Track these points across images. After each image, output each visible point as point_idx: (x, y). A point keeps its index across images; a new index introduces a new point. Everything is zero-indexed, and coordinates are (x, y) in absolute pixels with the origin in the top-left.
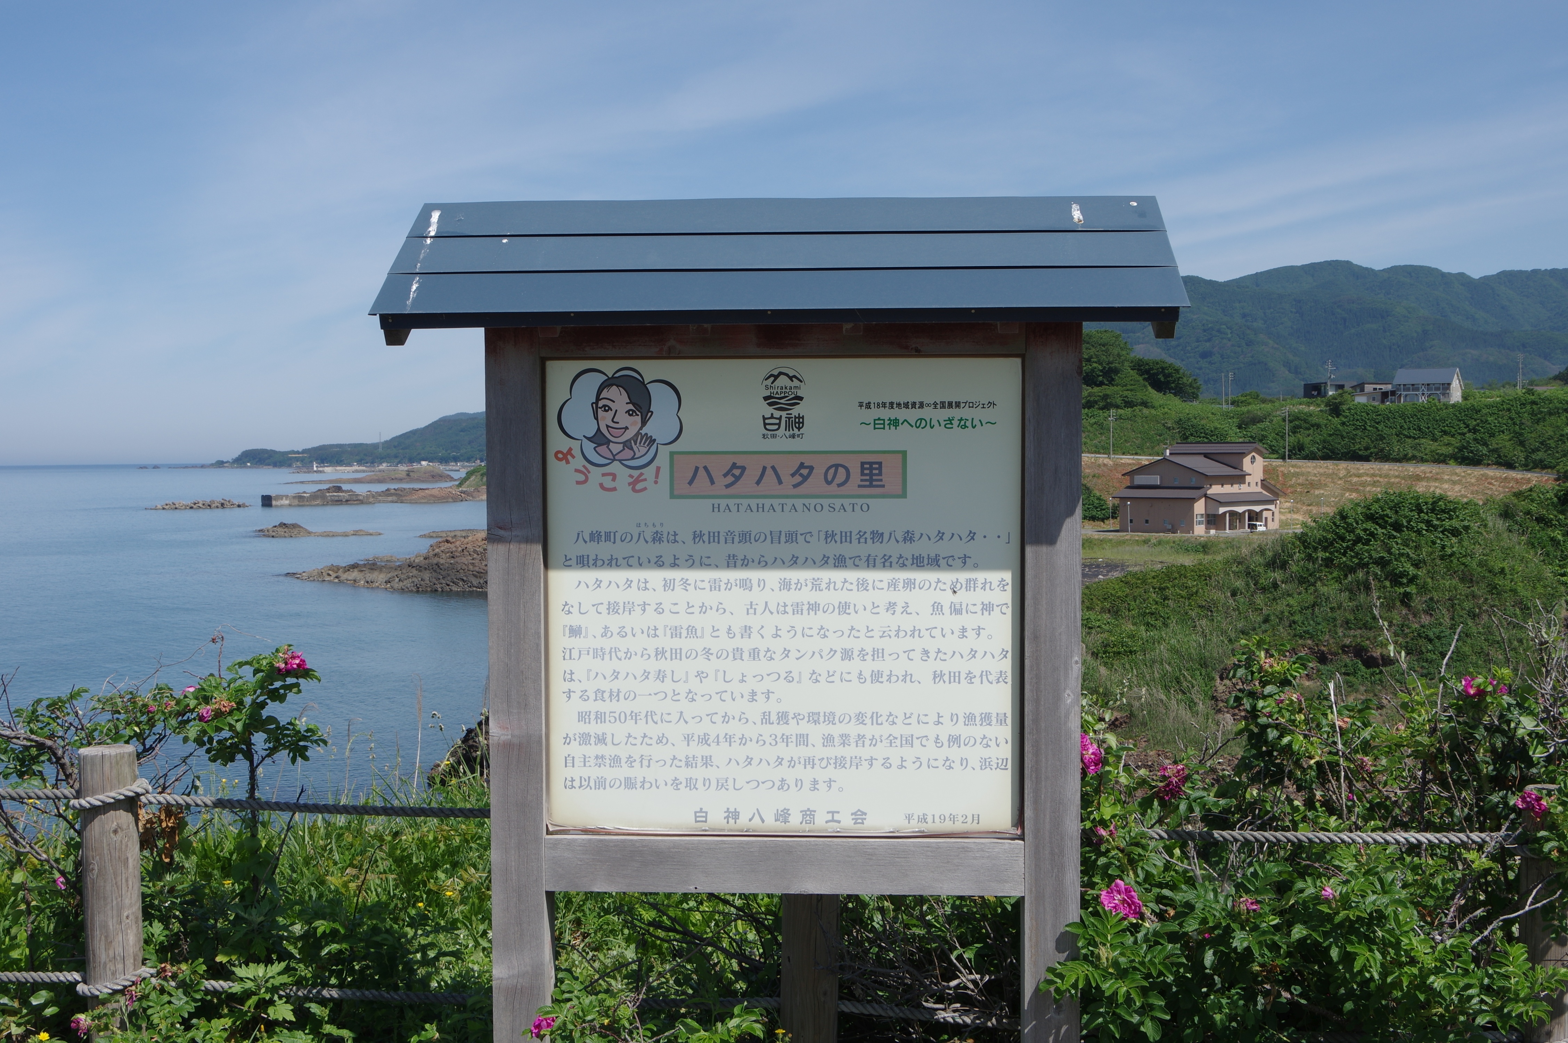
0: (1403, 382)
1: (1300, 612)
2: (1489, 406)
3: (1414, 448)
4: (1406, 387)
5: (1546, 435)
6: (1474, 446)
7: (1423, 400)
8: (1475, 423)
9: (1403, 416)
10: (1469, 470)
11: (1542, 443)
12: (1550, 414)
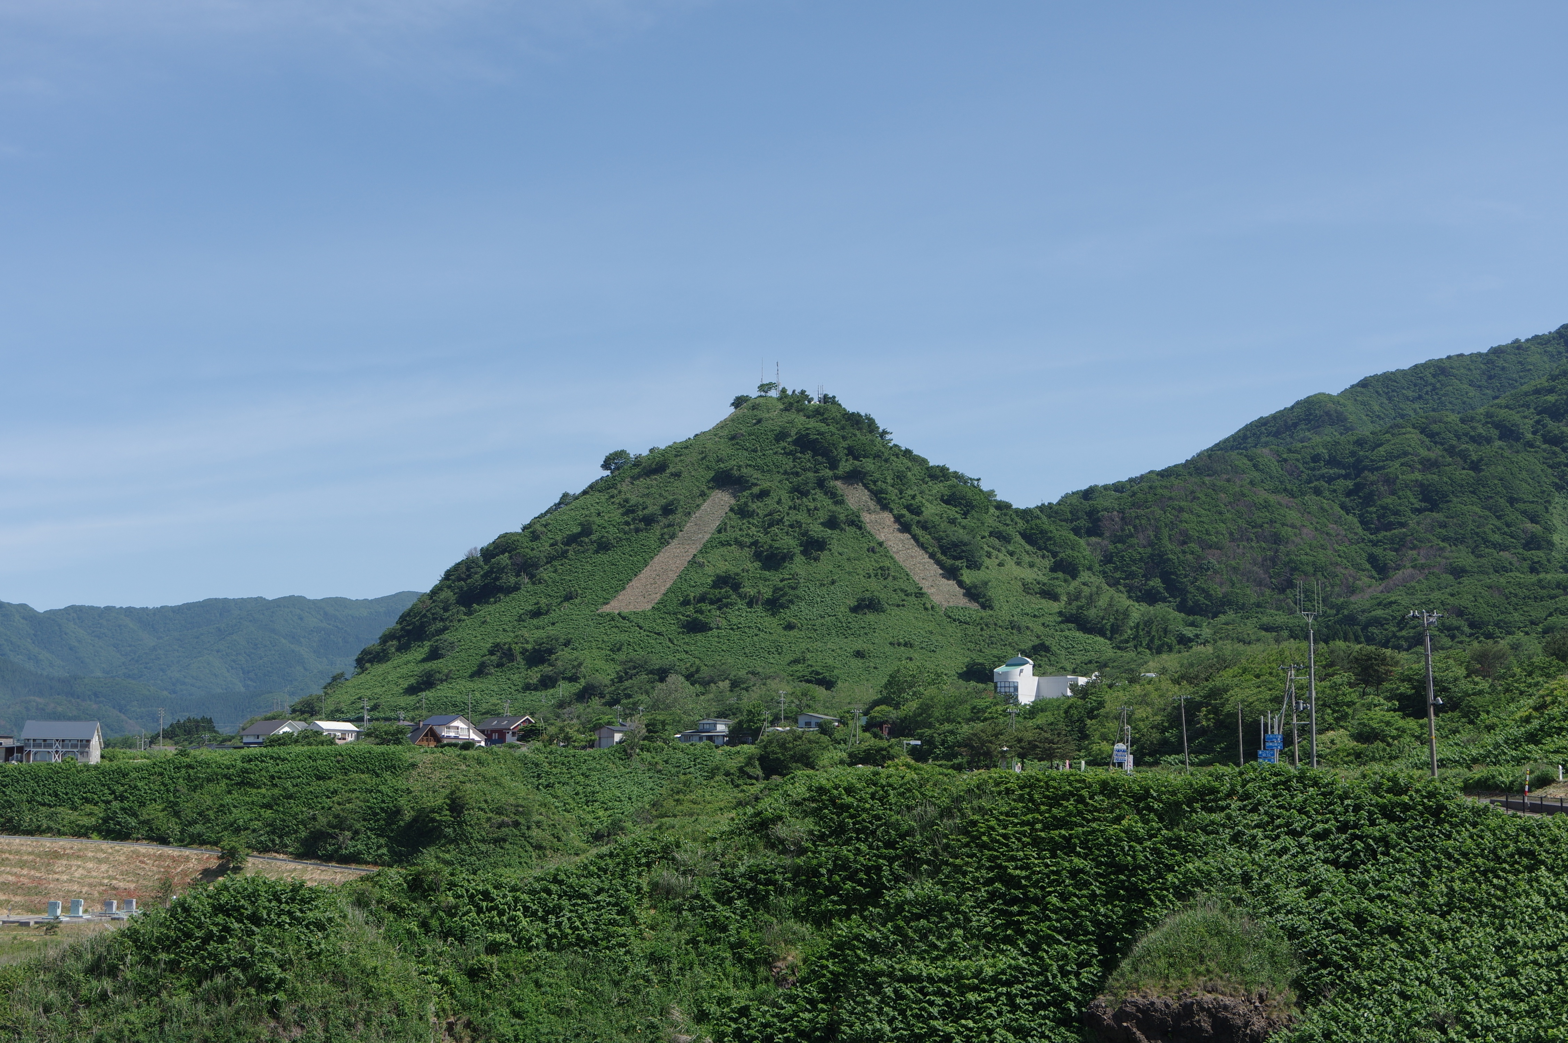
0: (32, 737)
1: (145, 1030)
2: (137, 769)
3: (50, 817)
4: (36, 743)
5: (204, 806)
6: (121, 817)
7: (56, 760)
8: (122, 789)
9: (36, 778)
10: (117, 846)
11: (200, 814)
12: (209, 780)
